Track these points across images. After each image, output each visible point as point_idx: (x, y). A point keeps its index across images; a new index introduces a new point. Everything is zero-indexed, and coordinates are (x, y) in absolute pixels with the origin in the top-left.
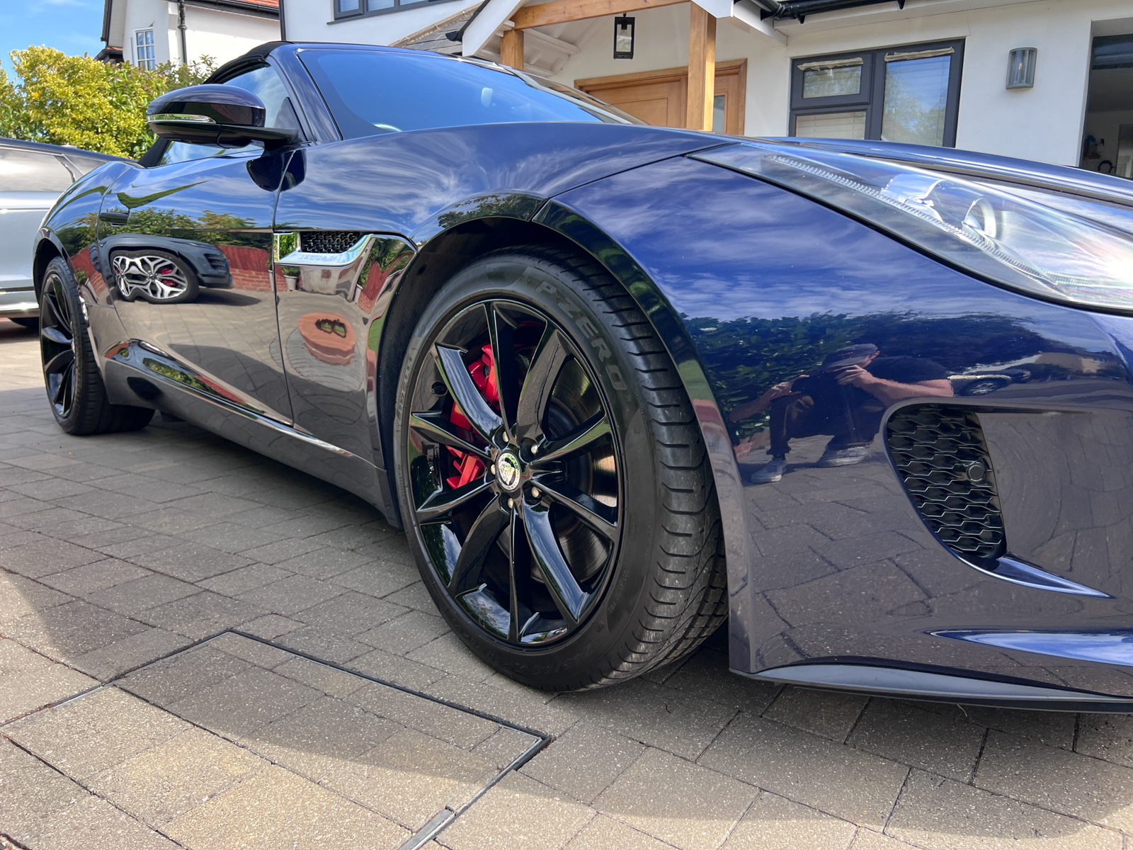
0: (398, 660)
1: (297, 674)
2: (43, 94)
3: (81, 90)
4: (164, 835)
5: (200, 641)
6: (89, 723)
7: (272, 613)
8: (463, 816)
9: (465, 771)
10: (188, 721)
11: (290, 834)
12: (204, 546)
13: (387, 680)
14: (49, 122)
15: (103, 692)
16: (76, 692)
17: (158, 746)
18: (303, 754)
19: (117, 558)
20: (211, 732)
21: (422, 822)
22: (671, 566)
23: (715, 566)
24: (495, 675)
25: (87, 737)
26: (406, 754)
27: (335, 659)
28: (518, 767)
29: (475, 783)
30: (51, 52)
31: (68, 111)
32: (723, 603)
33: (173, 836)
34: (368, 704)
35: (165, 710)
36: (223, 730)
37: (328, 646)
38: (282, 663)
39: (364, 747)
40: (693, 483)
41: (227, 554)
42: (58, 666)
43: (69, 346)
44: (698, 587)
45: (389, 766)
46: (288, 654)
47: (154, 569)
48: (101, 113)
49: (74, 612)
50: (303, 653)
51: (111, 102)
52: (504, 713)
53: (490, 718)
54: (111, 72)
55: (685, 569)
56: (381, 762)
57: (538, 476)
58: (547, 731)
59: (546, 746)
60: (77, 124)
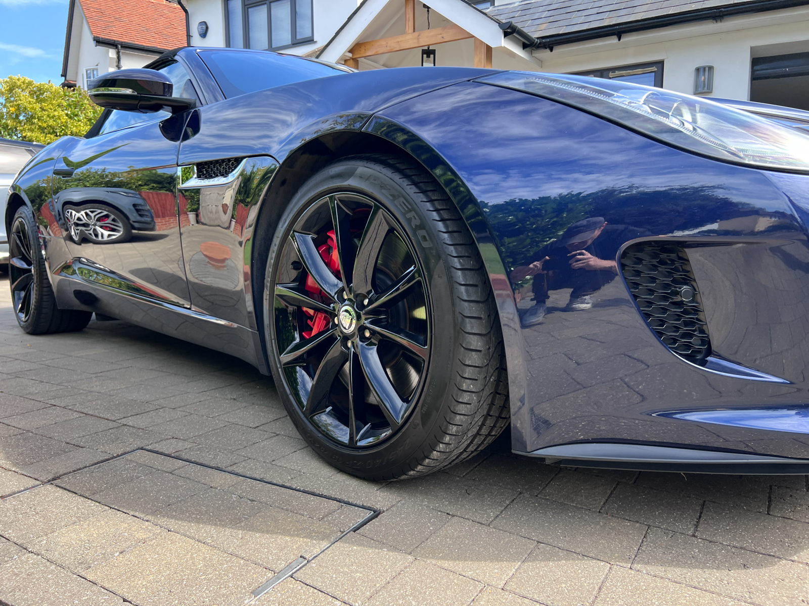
0: (266, 465)
1: (190, 474)
2: (18, 109)
3: (45, 106)
4: (83, 578)
5: (118, 456)
6: (31, 508)
7: (173, 438)
8: (313, 561)
9: (316, 533)
10: (106, 505)
11: (180, 575)
12: (124, 398)
13: (258, 477)
14: (22, 128)
15: (43, 488)
16: (23, 489)
17: (82, 521)
18: (193, 524)
19: (58, 406)
20: (123, 512)
21: (282, 566)
22: (467, 374)
23: (499, 376)
24: (339, 474)
25: (29, 517)
26: (271, 523)
27: (219, 465)
28: (356, 530)
29: (323, 540)
30: (25, 80)
31: (36, 121)
32: (506, 408)
33: (91, 579)
34: (243, 492)
35: (89, 499)
36: (132, 510)
37: (214, 458)
38: (179, 468)
39: (239, 519)
40: (482, 313)
41: (141, 403)
42: (10, 473)
43: (30, 271)
44: (487, 392)
45: (258, 531)
46: (184, 462)
47: (86, 412)
48: (59, 122)
49: (24, 440)
50: (195, 462)
51: (67, 115)
52: (346, 496)
53: (335, 499)
54: (67, 94)
55: (477, 376)
56: (252, 528)
57: (369, 320)
58: (378, 507)
59: (377, 516)
60: (42, 129)
